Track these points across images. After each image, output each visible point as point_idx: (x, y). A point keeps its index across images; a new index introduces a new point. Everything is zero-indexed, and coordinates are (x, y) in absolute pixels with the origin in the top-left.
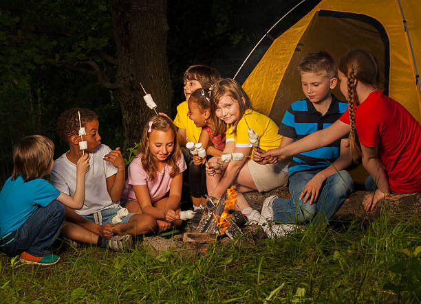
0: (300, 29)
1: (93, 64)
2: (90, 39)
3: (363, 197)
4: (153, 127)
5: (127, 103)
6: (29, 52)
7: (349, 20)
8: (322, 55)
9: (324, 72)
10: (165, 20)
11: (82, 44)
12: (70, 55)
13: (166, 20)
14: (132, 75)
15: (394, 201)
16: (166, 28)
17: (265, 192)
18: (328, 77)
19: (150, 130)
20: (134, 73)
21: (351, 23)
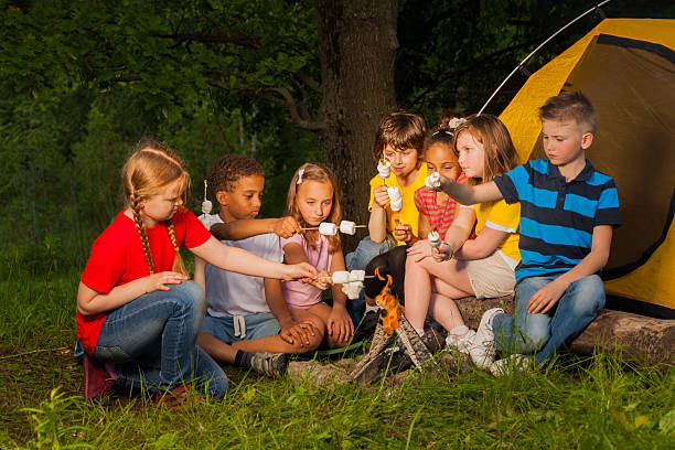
0: (569, 60)
1: (284, 92)
2: (281, 56)
3: (615, 320)
4: (305, 176)
5: (333, 151)
6: (189, 71)
7: (640, 51)
8: (577, 97)
9: (573, 123)
10: (393, 32)
11: (268, 62)
12: (250, 78)
13: (395, 33)
14: (341, 112)
15: (657, 333)
16: (394, 44)
17: (485, 299)
18: (578, 130)
19: (300, 181)
20: (344, 109)
21: (640, 57)
